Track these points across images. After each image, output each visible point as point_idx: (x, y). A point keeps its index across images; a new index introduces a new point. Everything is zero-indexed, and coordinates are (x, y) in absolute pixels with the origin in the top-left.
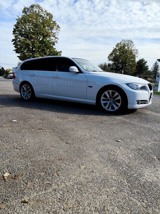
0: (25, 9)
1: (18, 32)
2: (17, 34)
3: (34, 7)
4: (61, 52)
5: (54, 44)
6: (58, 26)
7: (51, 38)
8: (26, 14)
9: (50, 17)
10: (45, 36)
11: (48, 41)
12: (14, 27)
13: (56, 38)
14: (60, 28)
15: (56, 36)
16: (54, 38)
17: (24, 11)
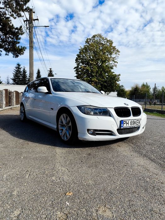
0: (87, 39)
1: (80, 61)
2: (79, 62)
3: (96, 37)
4: (119, 75)
5: (112, 68)
6: (117, 50)
7: (110, 63)
8: (89, 44)
9: (110, 43)
10: (103, 62)
11: (106, 66)
12: (77, 56)
13: (115, 62)
14: (120, 52)
15: (115, 61)
16: (114, 62)
17: (87, 42)
